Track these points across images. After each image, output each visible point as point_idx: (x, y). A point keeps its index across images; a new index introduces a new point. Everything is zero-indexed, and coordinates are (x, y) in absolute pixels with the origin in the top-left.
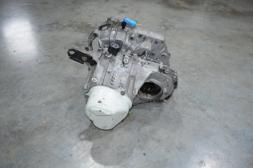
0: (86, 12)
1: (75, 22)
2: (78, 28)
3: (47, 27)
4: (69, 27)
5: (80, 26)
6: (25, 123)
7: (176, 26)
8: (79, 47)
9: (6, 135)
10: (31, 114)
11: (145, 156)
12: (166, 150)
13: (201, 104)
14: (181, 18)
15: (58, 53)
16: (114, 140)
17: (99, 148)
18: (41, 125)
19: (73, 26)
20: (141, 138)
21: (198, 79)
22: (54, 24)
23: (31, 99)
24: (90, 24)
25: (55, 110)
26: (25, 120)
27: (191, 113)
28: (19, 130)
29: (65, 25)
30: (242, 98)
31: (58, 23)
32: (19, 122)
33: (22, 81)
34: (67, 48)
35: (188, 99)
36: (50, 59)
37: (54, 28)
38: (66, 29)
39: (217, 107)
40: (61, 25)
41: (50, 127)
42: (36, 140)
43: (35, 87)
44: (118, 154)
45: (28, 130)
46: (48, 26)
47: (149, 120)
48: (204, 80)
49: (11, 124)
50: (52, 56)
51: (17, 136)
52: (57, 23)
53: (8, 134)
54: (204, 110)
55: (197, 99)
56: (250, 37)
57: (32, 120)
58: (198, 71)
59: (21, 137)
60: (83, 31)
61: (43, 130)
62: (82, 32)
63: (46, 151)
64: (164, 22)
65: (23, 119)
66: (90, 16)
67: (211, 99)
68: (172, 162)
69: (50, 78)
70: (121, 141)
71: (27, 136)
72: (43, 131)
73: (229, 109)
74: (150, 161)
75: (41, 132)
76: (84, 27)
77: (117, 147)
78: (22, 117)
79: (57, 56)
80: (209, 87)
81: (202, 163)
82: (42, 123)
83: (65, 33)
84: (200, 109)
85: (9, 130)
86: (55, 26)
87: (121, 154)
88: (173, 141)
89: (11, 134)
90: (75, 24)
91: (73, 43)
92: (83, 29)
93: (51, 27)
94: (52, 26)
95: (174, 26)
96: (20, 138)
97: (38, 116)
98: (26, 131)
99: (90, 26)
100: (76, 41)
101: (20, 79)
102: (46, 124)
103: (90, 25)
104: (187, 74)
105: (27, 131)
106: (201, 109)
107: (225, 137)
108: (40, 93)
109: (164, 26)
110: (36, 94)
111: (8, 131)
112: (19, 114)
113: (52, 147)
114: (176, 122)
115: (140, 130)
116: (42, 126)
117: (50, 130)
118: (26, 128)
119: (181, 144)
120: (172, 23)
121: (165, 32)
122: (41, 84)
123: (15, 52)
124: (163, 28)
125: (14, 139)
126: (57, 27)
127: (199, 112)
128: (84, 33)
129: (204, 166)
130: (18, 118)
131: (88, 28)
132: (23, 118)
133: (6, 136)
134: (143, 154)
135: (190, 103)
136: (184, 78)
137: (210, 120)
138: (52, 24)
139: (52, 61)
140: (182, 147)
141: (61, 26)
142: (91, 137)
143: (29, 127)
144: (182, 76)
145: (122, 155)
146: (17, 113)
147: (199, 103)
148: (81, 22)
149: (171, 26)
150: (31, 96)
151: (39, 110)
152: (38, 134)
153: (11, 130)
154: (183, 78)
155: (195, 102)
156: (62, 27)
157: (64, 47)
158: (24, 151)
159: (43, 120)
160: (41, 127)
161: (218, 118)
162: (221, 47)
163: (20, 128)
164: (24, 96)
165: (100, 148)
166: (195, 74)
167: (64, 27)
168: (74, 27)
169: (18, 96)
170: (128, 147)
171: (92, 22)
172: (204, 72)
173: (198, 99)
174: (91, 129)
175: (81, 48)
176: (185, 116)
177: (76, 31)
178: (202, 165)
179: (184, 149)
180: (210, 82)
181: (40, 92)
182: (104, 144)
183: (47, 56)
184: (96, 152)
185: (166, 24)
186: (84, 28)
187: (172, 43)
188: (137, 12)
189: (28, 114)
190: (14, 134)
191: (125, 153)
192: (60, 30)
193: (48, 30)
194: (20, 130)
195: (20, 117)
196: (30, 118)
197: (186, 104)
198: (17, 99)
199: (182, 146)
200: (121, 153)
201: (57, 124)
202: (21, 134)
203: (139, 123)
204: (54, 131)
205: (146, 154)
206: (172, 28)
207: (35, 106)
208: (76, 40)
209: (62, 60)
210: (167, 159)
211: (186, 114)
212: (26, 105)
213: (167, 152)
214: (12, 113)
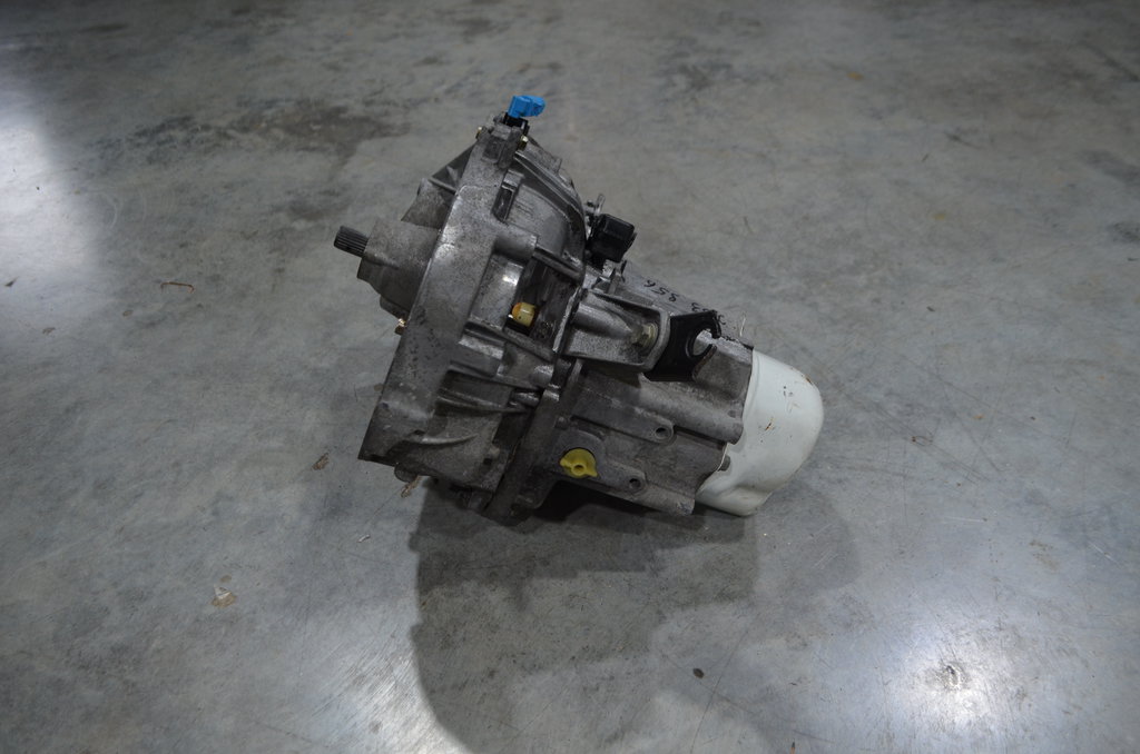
0: (312, 49)
1: (270, 104)
2: (289, 129)
3: (138, 145)
4: (245, 130)
5: (297, 119)
6: (137, 610)
7: (738, 64)
8: (311, 224)
9: (59, 680)
10: (152, 566)
11: (703, 680)
12: (788, 641)
13: (908, 415)
14: (757, 24)
15: (221, 263)
16: (554, 627)
17: (492, 674)
18: (210, 610)
19: (264, 125)
20: (673, 603)
21: (877, 301)
22: (173, 128)
23: (137, 496)
24: (340, 103)
25: (261, 532)
26: (133, 598)
27: (869, 460)
28: (112, 649)
29: (222, 123)
30: (1083, 361)
31: (187, 119)
32: (106, 609)
33: (79, 418)
34: (255, 233)
35: (849, 397)
36: (188, 299)
37: (175, 147)
38: (231, 143)
39: (980, 418)
40: (206, 128)
41: (254, 613)
42: (205, 683)
43: (145, 441)
44: (585, 689)
45: (157, 644)
46: (143, 140)
48: (903, 303)
49: (68, 626)
50: (195, 284)
51: (110, 676)
52: (184, 122)
53: (66, 673)
54: (924, 438)
55: (886, 395)
56: (1078, 75)
57: (165, 592)
58: (871, 266)
59: (128, 677)
60: (313, 144)
61: (223, 630)
62: (314, 149)
63: (258, 723)
64: (680, 55)
65: (119, 594)
66: (334, 68)
67: (950, 384)
68: (824, 687)
69: (207, 388)
70: (586, 627)
71: (156, 672)
72: (226, 635)
73: (1033, 418)
74: (728, 701)
75: (219, 644)
76: (317, 122)
77: (574, 658)
78: (115, 585)
79: (215, 279)
80: (932, 333)
81: (953, 672)
82: (215, 602)
83: (231, 165)
84: (905, 438)
85: (68, 655)
86: (180, 134)
87: (598, 689)
88: (812, 595)
89: (82, 670)
90: (269, 113)
91: (278, 209)
92: (312, 131)
93: (160, 143)
94: (162, 136)
95: (728, 66)
96: (126, 682)
97: (186, 570)
98: (146, 649)
99: (342, 116)
100: (290, 198)
101: (67, 410)
102: (234, 605)
103: (339, 110)
104: (824, 286)
105: (154, 646)
106: (910, 438)
107: (1032, 544)
108: (177, 464)
109: (684, 70)
110: (159, 472)
111: (67, 662)
112: (100, 575)
113: (283, 701)
114: (810, 511)
115: (662, 569)
116: (215, 613)
117: (258, 628)
118: (146, 633)
119: (851, 606)
120: (719, 51)
121: (693, 99)
122: (169, 421)
123: (14, 286)
124: (681, 81)
125: (101, 693)
126: (187, 142)
127: (905, 452)
128: (323, 150)
129: (965, 686)
130: (96, 593)
131: (333, 127)
132: (119, 589)
133: (58, 685)
134: (691, 673)
135: (860, 417)
136: (814, 305)
137: (959, 480)
138: (162, 128)
139: (199, 306)
140: (855, 618)
141: (204, 134)
142: (451, 633)
143: (159, 628)
144: (803, 299)
145: (602, 690)
146: (86, 574)
147: (899, 412)
148: (299, 103)
149: (715, 67)
150: (135, 486)
151: (188, 544)
152: (206, 653)
153: (80, 655)
154: (810, 305)
155: (879, 407)
156: (211, 133)
157: (242, 233)
158: (158, 742)
159: (215, 586)
160: (210, 619)
161: (993, 465)
162: (956, 138)
163: (117, 638)
164: (102, 488)
165: (496, 675)
166: (862, 280)
167: (223, 135)
168: (268, 129)
169: (75, 491)
170: (621, 651)
171: (346, 96)
172: (900, 264)
173: (890, 393)
174: (443, 597)
175: (324, 228)
176: (846, 479)
177: (281, 146)
178: (955, 682)
179: (865, 626)
180: (930, 309)
181: (172, 461)
182: (513, 656)
183: (173, 287)
184: (485, 694)
185: (692, 60)
186: (315, 127)
187: (735, 147)
188: (549, 21)
189: (141, 570)
190: (97, 672)
191: (612, 678)
192: (206, 151)
193: (150, 160)
194: (119, 650)
195: (104, 591)
196: (154, 587)
197: (842, 422)
198: (73, 505)
199: (855, 614)
200: (594, 684)
201: (282, 596)
202: (126, 667)
203: (650, 538)
204: (278, 627)
205: (704, 671)
206: (720, 75)
207: (165, 527)
208: (289, 193)
209: (243, 295)
210: (799, 680)
211: (850, 468)
212: (122, 529)
213: (796, 649)
214: (65, 575)
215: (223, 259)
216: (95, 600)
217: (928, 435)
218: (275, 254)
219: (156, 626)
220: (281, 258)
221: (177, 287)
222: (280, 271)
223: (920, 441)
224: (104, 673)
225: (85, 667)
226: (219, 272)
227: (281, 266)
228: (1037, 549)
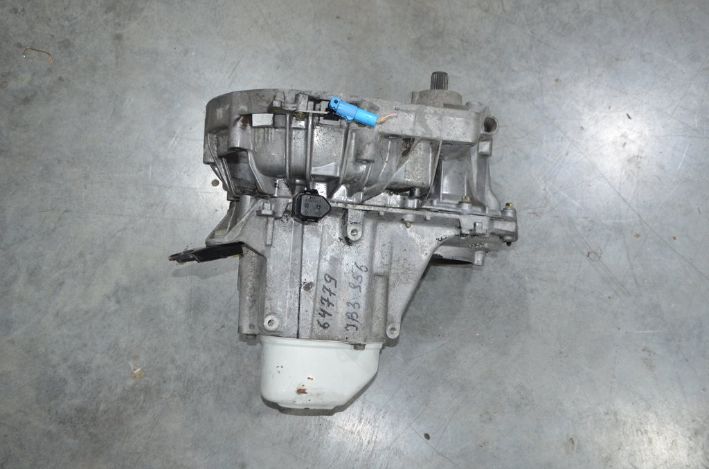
6: (84, 381)
9: (49, 431)
10: (85, 345)
11: (429, 441)
12: (481, 416)
18: (131, 382)
23: (61, 284)
25: (152, 320)
26: (80, 371)
27: (554, 272)
28: (76, 409)
32: (65, 380)
36: (50, 70)
39: (638, 236)
41: (159, 384)
42: (139, 435)
43: (53, 231)
45: (103, 406)
47: (432, 318)
49: (43, 392)
50: (51, 50)
51: (79, 429)
53: (52, 426)
54: (596, 253)
57: (98, 367)
59: (91, 430)
61: (142, 397)
63: (175, 463)
65: (70, 367)
68: (497, 449)
71: (107, 427)
72: (144, 401)
73: (674, 238)
74: (442, 455)
75: (142, 408)
78: (65, 360)
79: (66, 45)
81: (573, 442)
82: (133, 375)
84: (583, 253)
85: (49, 413)
88: (500, 383)
89: (61, 425)
96: (91, 434)
97: (109, 350)
98: (97, 410)
102: (146, 378)
105: (101, 408)
106: (586, 253)
107: (643, 350)
108: (81, 255)
110: (70, 261)
111: (50, 419)
112: (53, 352)
113: (187, 449)
114: (509, 316)
116: (135, 385)
117: (164, 396)
118: (94, 398)
119: (522, 392)
122: (67, 211)
125: (77, 441)
127: (580, 267)
130: (54, 367)
132: (69, 363)
133: (49, 434)
134: (423, 436)
137: (610, 294)
139: (60, 79)
140: (523, 401)
143: (101, 395)
146: (44, 351)
147: (584, 227)
150: (57, 274)
151: (105, 327)
152: (135, 414)
153: (57, 414)
159: (130, 362)
160: (133, 388)
161: (636, 281)
163: (77, 402)
164: (33, 275)
169: (15, 278)
176: (537, 290)
179: (528, 408)
180: (629, 116)
181: (78, 252)
183: (34, 53)
189: (79, 349)
190: (71, 426)
194: (80, 410)
195: (59, 365)
196: (91, 362)
198: (18, 290)
199: (523, 398)
201: (175, 372)
202: (88, 423)
204: (175, 396)
205: (430, 435)
207: (87, 313)
209: (94, 68)
210: (484, 443)
211: (540, 279)
212: (57, 313)
213: (485, 422)
214: (30, 352)
215: (67, 19)
216: (55, 372)
217: (599, 251)
218: (111, 15)
219: (100, 392)
220: (117, 21)
221: (37, 53)
222: (119, 37)
223: (592, 256)
224: (75, 427)
225: (62, 422)
226: (67, 37)
227: (118, 32)
228: (645, 354)
